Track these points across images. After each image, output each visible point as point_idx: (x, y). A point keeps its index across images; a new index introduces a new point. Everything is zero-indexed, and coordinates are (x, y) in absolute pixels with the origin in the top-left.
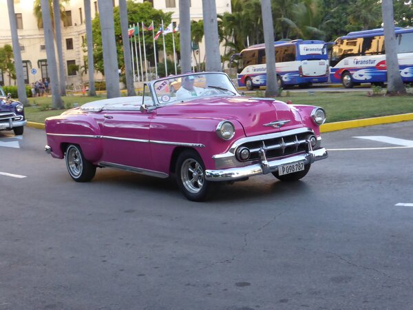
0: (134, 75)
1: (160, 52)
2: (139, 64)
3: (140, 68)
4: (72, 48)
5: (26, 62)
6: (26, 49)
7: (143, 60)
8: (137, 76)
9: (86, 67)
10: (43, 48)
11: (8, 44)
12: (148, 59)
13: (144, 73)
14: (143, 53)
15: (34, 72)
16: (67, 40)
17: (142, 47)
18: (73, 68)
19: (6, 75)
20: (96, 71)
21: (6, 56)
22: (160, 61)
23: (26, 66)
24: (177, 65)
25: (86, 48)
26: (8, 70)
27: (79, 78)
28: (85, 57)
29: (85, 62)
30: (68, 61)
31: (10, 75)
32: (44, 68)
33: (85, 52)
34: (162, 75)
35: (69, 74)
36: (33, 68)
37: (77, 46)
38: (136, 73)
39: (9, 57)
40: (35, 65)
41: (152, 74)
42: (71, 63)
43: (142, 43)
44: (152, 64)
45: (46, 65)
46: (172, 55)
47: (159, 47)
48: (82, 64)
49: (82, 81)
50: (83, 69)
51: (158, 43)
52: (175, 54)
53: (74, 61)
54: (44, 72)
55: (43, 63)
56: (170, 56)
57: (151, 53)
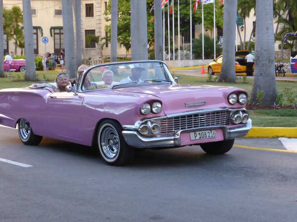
0: (164, 52)
1: (197, 26)
2: (171, 40)
3: (171, 43)
4: (93, 16)
5: (37, 28)
6: (38, 13)
7: (176, 34)
8: (167, 53)
9: (107, 39)
10: (58, 13)
11: (18, 6)
12: (182, 34)
13: (176, 50)
14: (176, 26)
15: (45, 40)
16: (86, 4)
17: (176, 19)
18: (92, 39)
19: (12, 42)
20: (118, 44)
21: (14, 20)
22: (197, 37)
23: (37, 34)
24: (217, 42)
25: (110, 16)
26: (15, 36)
27: (99, 51)
28: (107, 27)
29: (106, 33)
30: (86, 31)
31: (16, 43)
32: (57, 36)
33: (107, 20)
34: (198, 56)
35: (87, 46)
36: (44, 35)
37: (98, 14)
38: (167, 49)
39: (16, 21)
40: (46, 33)
41: (185, 52)
42: (90, 32)
43: (176, 14)
44: (187, 40)
45: (60, 34)
46: (212, 30)
47: (197, 20)
48: (103, 35)
49: (102, 56)
50: (104, 41)
51: (196, 16)
52: (215, 29)
53: (93, 31)
54: (58, 41)
55: (57, 31)
56: (209, 32)
57: (186, 26)
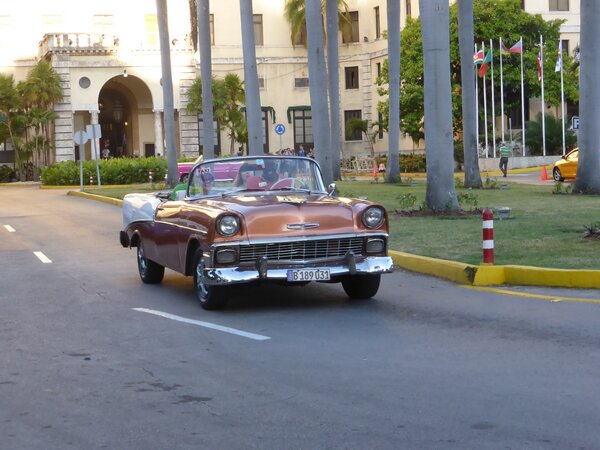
0: (478, 145)
1: (533, 100)
2: (489, 123)
3: (490, 129)
4: (357, 87)
5: (266, 110)
6: (268, 85)
7: (498, 114)
8: (483, 146)
9: (383, 125)
10: (300, 83)
11: (235, 73)
12: (508, 114)
13: (499, 140)
14: (498, 100)
15: (280, 130)
16: (346, 68)
17: (497, 89)
18: (356, 126)
19: (226, 133)
20: (401, 133)
21: (229, 97)
22: (533, 117)
23: (266, 119)
24: (567, 126)
25: (386, 87)
26: (231, 124)
27: (367, 145)
28: (381, 104)
29: (380, 116)
30: (346, 112)
31: (233, 135)
32: (299, 123)
33: (381, 94)
34: (534, 149)
35: (347, 138)
36: (278, 122)
37: (366, 83)
38: (482, 140)
39: (233, 99)
40: (282, 117)
41: (513, 143)
42: (353, 115)
43: (497, 80)
44: (516, 124)
45: (304, 118)
46: (558, 106)
47: (532, 90)
48: (375, 118)
49: (373, 153)
50: (376, 128)
51: (530, 82)
52: (563, 104)
53: (358, 113)
54: (300, 131)
55: (299, 114)
56: (553, 109)
57: (514, 101)
